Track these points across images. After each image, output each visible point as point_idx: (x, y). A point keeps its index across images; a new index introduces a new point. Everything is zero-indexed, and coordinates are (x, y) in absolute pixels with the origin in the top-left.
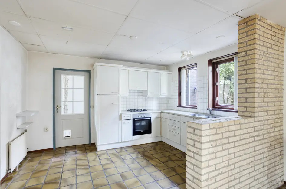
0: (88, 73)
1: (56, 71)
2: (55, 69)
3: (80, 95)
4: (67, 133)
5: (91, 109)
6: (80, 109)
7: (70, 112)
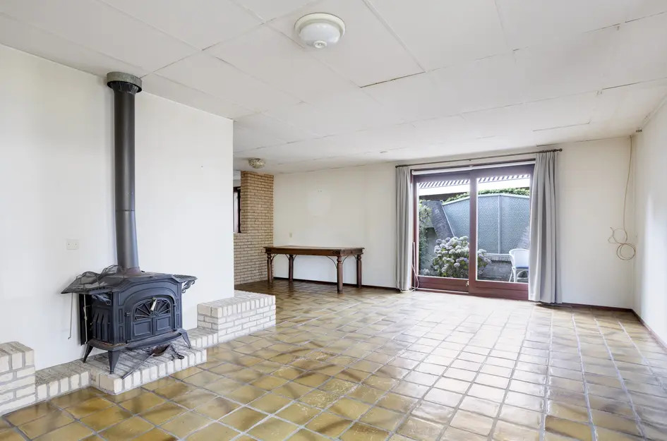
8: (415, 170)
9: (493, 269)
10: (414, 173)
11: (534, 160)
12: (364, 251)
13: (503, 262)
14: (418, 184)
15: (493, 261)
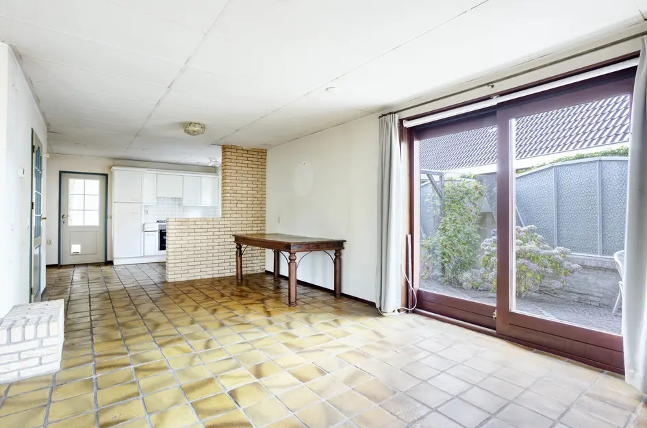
0: (105, 177)
1: (63, 174)
2: (61, 172)
3: (95, 202)
4: (76, 248)
5: (108, 219)
6: (94, 220)
7: (80, 223)
8: (409, 119)
9: (586, 279)
10: (407, 124)
11: (635, 55)
12: (345, 245)
13: (606, 270)
14: (417, 143)
15: (585, 267)
